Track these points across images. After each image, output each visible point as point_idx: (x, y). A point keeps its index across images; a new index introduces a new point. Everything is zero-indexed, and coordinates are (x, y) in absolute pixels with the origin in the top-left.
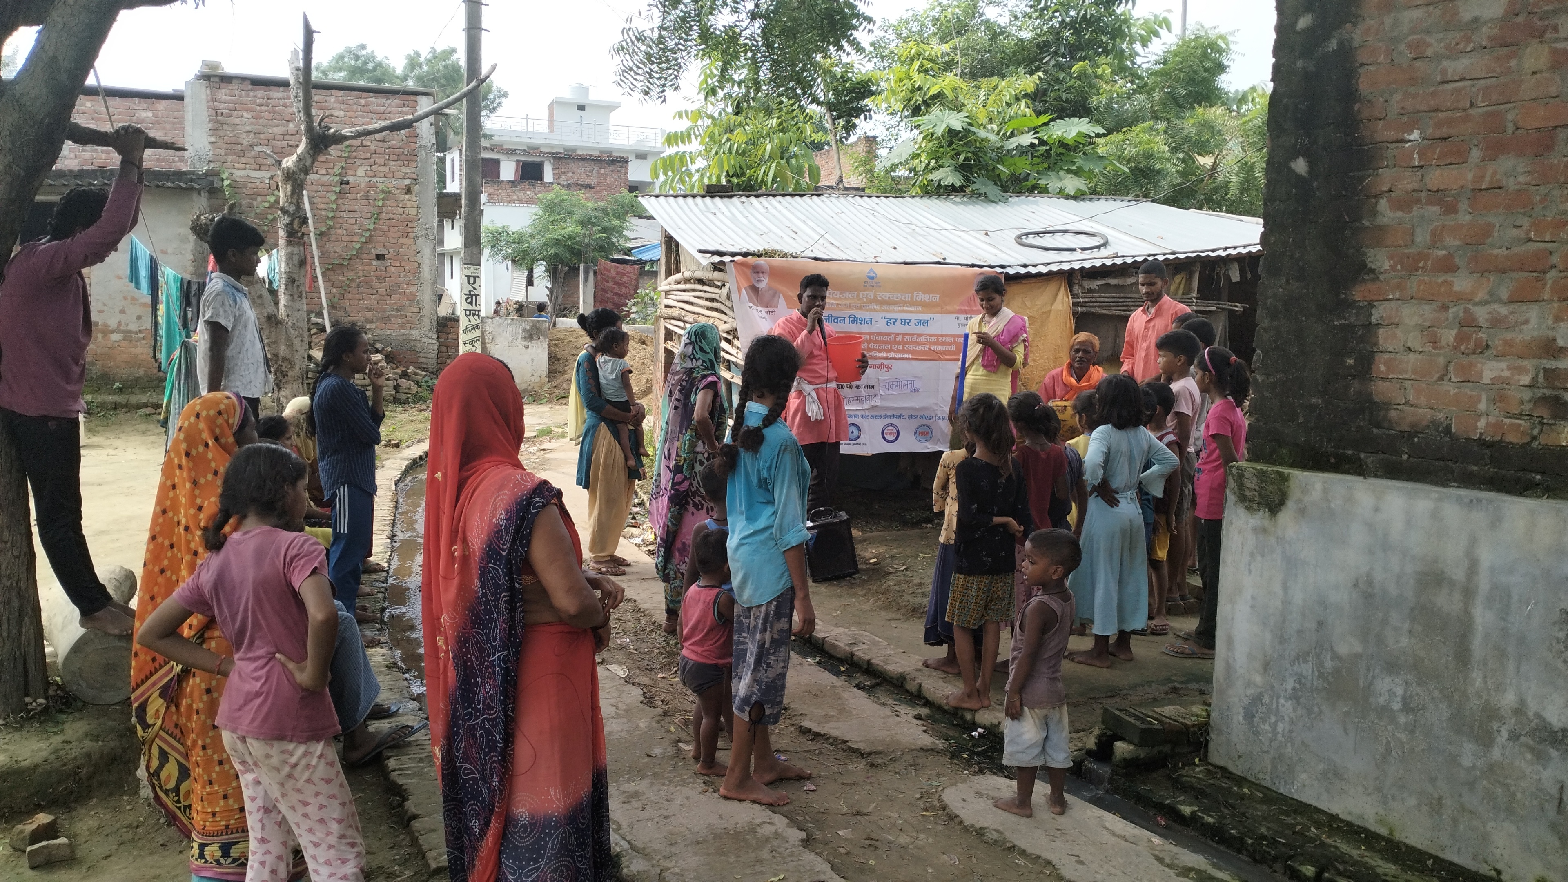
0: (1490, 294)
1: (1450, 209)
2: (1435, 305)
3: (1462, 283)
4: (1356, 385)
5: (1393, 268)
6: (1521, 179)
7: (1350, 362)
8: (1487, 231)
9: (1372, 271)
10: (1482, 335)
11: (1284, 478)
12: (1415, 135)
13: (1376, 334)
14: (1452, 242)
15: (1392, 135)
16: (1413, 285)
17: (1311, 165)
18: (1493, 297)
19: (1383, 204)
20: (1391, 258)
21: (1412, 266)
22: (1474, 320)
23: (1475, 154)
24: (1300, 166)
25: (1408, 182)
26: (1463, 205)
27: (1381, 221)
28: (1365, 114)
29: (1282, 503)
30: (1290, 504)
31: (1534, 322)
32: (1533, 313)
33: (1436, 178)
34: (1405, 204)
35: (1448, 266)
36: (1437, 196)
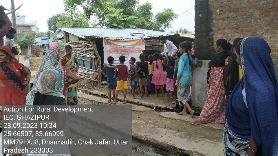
0: (231, 32)
1: (224, 20)
2: (222, 34)
3: (226, 31)
4: (211, 47)
5: (216, 29)
6: (234, 16)
7: (210, 44)
8: (230, 23)
9: (213, 30)
10: (230, 38)
11: (202, 62)
12: (218, 10)
13: (214, 39)
14: (225, 25)
15: (214, 10)
16: (219, 32)
17: (202, 15)
18: (231, 33)
19: (214, 20)
20: (215, 28)
21: (219, 29)
22: (228, 36)
23: (227, 12)
24: (200, 15)
25: (217, 17)
26: (226, 20)
27: (214, 23)
28: (210, 7)
29: (202, 65)
30: (203, 65)
31: (237, 36)
32: (237, 34)
33: (221, 16)
34: (217, 20)
35: (224, 29)
36: (222, 19)
